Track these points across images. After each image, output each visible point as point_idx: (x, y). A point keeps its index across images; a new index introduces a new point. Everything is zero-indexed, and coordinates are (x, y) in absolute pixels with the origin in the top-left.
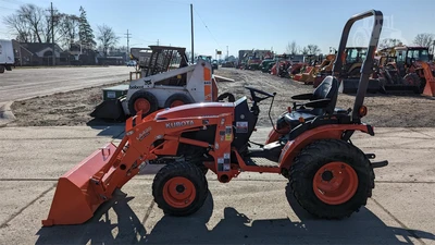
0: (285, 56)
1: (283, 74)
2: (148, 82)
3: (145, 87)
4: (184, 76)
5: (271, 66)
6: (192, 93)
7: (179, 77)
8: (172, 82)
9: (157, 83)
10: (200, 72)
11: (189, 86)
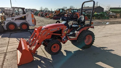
0: (41, 11)
1: (42, 16)
2: (13, 19)
3: (12, 20)
4: (25, 17)
5: (38, 14)
6: (28, 22)
7: (23, 17)
8: (21, 19)
9: (16, 19)
10: (30, 15)
11: (27, 20)
